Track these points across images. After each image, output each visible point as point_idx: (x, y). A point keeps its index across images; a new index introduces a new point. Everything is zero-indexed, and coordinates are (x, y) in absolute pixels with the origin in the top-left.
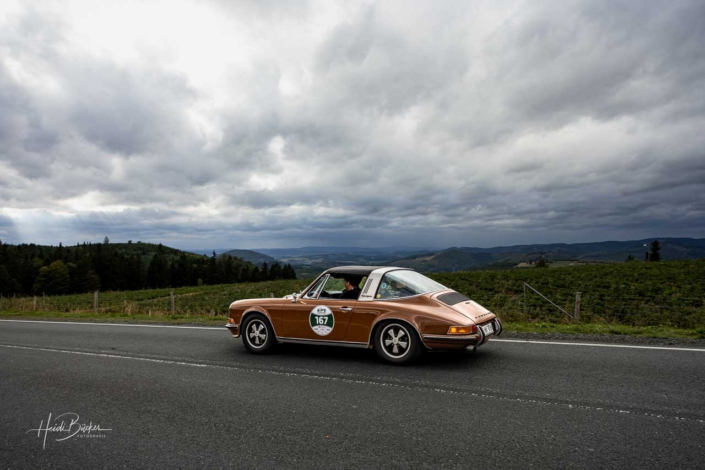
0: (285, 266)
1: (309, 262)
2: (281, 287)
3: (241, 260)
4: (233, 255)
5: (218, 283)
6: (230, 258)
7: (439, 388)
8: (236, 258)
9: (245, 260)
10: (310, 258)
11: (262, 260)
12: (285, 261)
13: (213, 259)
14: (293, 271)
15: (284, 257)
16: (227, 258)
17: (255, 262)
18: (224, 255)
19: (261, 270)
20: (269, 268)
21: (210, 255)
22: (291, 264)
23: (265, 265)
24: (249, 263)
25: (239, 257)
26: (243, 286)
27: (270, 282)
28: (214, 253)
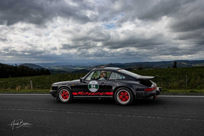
0: (46, 70)
1: (57, 68)
2: (41, 78)
3: (28, 67)
4: (25, 65)
5: (17, 77)
6: (23, 66)
7: (69, 111)
8: (26, 67)
9: (30, 67)
10: (57, 67)
11: (37, 68)
12: (47, 68)
13: (16, 67)
14: (50, 72)
15: (47, 66)
16: (22, 67)
17: (34, 68)
18: (21, 66)
19: (36, 71)
20: (40, 71)
21: (15, 66)
22: (49, 69)
23: (38, 69)
24: (31, 68)
25: (27, 66)
26: (26, 78)
27: (38, 76)
28: (16, 65)
